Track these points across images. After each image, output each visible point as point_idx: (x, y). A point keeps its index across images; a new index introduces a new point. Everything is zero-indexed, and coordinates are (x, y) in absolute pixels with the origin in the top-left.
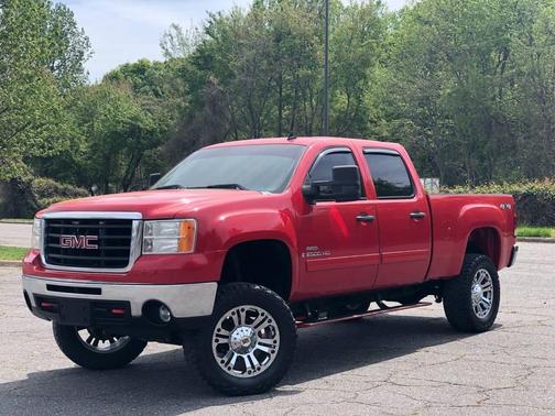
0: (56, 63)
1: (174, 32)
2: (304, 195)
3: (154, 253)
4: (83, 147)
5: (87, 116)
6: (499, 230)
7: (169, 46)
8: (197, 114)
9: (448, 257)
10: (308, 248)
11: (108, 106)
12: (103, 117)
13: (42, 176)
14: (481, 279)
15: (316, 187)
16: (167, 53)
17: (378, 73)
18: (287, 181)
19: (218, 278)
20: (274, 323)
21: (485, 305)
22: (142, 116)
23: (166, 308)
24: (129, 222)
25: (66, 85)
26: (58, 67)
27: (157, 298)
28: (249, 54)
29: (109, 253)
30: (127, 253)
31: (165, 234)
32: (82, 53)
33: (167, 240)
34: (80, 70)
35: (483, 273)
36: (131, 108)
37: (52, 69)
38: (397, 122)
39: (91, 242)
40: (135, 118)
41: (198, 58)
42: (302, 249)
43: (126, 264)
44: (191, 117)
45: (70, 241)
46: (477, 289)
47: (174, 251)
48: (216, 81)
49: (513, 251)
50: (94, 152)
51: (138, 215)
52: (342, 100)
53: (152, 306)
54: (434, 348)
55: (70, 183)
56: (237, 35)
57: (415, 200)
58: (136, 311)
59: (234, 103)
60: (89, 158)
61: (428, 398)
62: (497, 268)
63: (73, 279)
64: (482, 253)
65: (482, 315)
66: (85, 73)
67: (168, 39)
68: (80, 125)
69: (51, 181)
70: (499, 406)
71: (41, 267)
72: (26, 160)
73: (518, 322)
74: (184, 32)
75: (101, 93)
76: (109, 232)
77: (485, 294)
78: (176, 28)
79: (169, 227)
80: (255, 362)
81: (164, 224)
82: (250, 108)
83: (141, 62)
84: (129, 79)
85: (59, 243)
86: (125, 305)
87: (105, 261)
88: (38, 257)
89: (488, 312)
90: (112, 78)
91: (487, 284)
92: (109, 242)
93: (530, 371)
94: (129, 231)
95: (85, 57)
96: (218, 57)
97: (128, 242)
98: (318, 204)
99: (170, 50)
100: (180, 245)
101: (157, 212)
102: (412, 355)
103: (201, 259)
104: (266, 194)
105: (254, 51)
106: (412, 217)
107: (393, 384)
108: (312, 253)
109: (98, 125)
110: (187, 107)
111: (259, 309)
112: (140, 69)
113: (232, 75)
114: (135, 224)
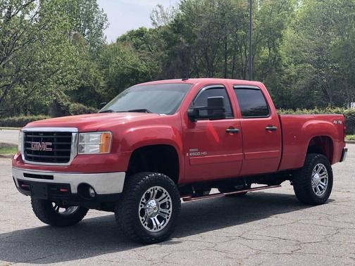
0: (87, 30)
1: (158, 10)
2: (189, 116)
3: (85, 153)
4: (102, 84)
5: (105, 64)
6: (332, 137)
7: (155, 18)
8: (172, 62)
9: (295, 155)
10: (191, 150)
11: (118, 58)
12: (115, 65)
13: (76, 102)
14: (319, 170)
15: (197, 111)
16: (154, 23)
17: (289, 33)
18: (178, 107)
19: (126, 169)
20: (170, 200)
21: (323, 187)
22: (140, 64)
23: (92, 188)
24: (70, 134)
25: (93, 45)
26: (88, 33)
27: (86, 182)
28: (205, 22)
29: (59, 153)
30: (69, 153)
31: (93, 141)
32: (102, 25)
33: (93, 145)
34: (101, 35)
35: (321, 166)
36: (132, 58)
37: (84, 34)
38: (302, 65)
39: (48, 146)
40: (135, 65)
41: (174, 25)
42: (186, 150)
43: (68, 160)
44: (169, 64)
45: (37, 146)
46: (317, 176)
47: (98, 152)
48: (184, 41)
49: (344, 151)
50: (110, 87)
51: (75, 130)
52: (265, 52)
53: (84, 187)
54: (282, 215)
55: (94, 107)
56: (197, 11)
57: (270, 118)
58: (74, 190)
59: (196, 55)
60: (106, 91)
61: (261, 248)
62: (331, 163)
63: (41, 169)
64: (319, 153)
65: (320, 194)
66: (104, 37)
67: (154, 14)
68: (100, 70)
69: (81, 105)
70: (305, 254)
71: (22, 162)
72: (66, 92)
73: (347, 198)
74: (165, 9)
75: (115, 49)
76: (59, 140)
77: (322, 180)
78: (160, 7)
79: (95, 137)
80: (158, 223)
81: (92, 135)
82: (206, 57)
83: (141, 29)
84: (134, 40)
85: (30, 147)
86: (67, 186)
87: (58, 159)
88: (20, 156)
89: (324, 192)
90: (122, 40)
91: (324, 173)
92: (59, 147)
93: (338, 231)
94: (70, 140)
95: (104, 27)
96: (186, 25)
97: (69, 147)
98: (198, 121)
99: (156, 21)
100: (101, 148)
101: (87, 128)
102: (266, 220)
103: (114, 157)
104: (163, 115)
105: (209, 21)
106: (267, 129)
107: (244, 238)
108: (194, 153)
109: (111, 70)
110: (166, 58)
111: (164, 189)
112: (140, 33)
113: (195, 37)
114: (74, 135)
